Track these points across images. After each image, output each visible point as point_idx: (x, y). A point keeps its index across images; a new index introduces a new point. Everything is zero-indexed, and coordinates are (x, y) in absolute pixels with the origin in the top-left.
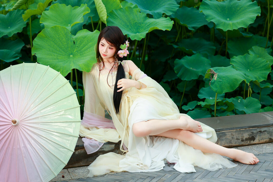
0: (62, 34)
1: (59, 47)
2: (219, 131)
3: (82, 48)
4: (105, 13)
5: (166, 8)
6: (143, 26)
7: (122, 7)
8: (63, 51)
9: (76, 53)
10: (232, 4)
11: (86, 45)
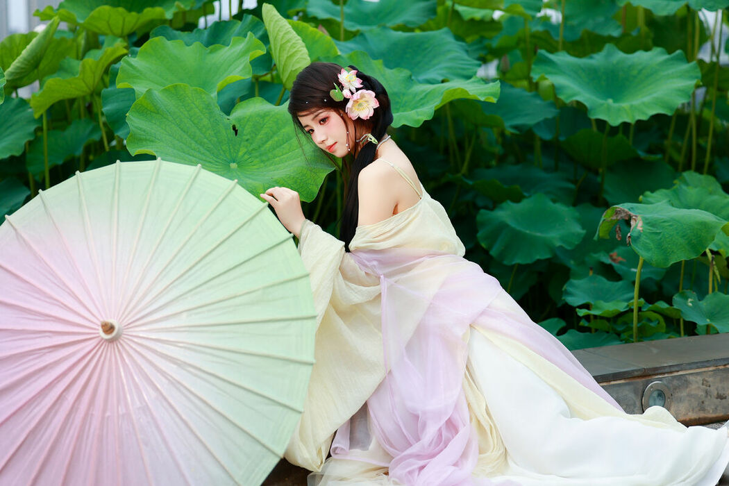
0: (197, 108)
1: (196, 142)
2: (671, 372)
3: (263, 144)
5: (447, 68)
6: (406, 102)
7: (339, 53)
8: (208, 150)
9: (246, 156)
10: (615, 62)
11: (274, 134)
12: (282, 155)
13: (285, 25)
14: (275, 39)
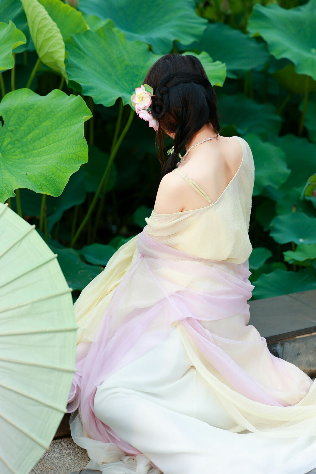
4: (59, 44)
7: (89, 28)
9: (10, 146)
11: (36, 127)
12: (40, 148)
13: (42, 11)
14: (33, 22)
